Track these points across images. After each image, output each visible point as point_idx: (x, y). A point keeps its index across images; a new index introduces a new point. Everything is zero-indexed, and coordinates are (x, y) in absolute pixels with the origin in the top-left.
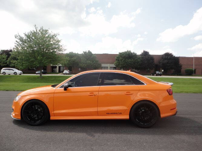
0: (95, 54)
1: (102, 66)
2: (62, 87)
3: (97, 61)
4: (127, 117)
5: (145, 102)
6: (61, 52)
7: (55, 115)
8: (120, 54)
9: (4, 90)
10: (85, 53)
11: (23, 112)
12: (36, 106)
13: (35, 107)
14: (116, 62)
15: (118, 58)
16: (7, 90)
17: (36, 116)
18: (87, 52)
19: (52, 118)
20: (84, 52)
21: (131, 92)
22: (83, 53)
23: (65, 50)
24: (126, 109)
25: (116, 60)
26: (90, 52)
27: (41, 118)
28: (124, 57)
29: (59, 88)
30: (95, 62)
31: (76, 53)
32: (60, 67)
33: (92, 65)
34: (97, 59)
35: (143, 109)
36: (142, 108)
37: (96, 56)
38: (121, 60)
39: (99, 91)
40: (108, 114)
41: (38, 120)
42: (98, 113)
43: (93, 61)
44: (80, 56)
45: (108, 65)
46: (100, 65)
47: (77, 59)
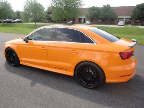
0: (113, 7)
1: (119, 18)
3: (114, 14)
8: (138, 6)
10: (104, 6)
14: (132, 13)
15: (135, 10)
18: (106, 5)
19: (21, 63)
20: (103, 6)
22: (103, 7)
25: (133, 12)
26: (108, 6)
28: (141, 9)
30: (112, 14)
31: (97, 7)
32: (84, 19)
33: (109, 17)
34: (115, 12)
37: (113, 9)
38: (137, 12)
43: (110, 14)
44: (100, 9)
45: (125, 17)
46: (117, 16)
47: (97, 12)
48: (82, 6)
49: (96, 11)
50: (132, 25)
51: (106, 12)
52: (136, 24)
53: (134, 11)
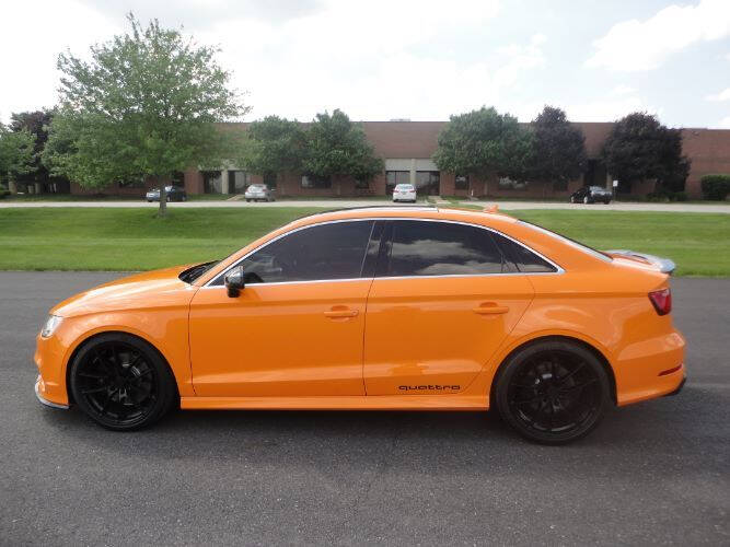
0: (360, 124)
1: (388, 168)
2: (223, 284)
3: (368, 150)
4: (481, 401)
5: (556, 345)
6: (233, 119)
7: (196, 391)
8: (455, 120)
9: (29, 269)
10: (323, 118)
11: (73, 380)
12: (125, 356)
13: (120, 362)
14: (441, 151)
15: (447, 135)
16: (39, 270)
17: (125, 395)
18: (331, 114)
19: (187, 402)
20: (318, 116)
21: (502, 304)
22: (317, 120)
23: (247, 109)
24: (479, 373)
25: (441, 144)
26: (339, 116)
27: (145, 403)
28: (472, 133)
29: (207, 289)
30: (360, 153)
31: (290, 119)
32: (232, 174)
33: (349, 166)
34: (369, 143)
35: (547, 371)
36: (541, 367)
37: (363, 130)
38: (459, 145)
39: (367, 300)
40: (405, 389)
41: (133, 409)
42: (364, 387)
43: (353, 151)
44: (303, 130)
45: (411, 165)
46: (379, 162)
47: (293, 141)
48: (235, 114)
49: (285, 140)
50: (444, 198)
51: (333, 144)
52: (459, 193)
53: (444, 141)
